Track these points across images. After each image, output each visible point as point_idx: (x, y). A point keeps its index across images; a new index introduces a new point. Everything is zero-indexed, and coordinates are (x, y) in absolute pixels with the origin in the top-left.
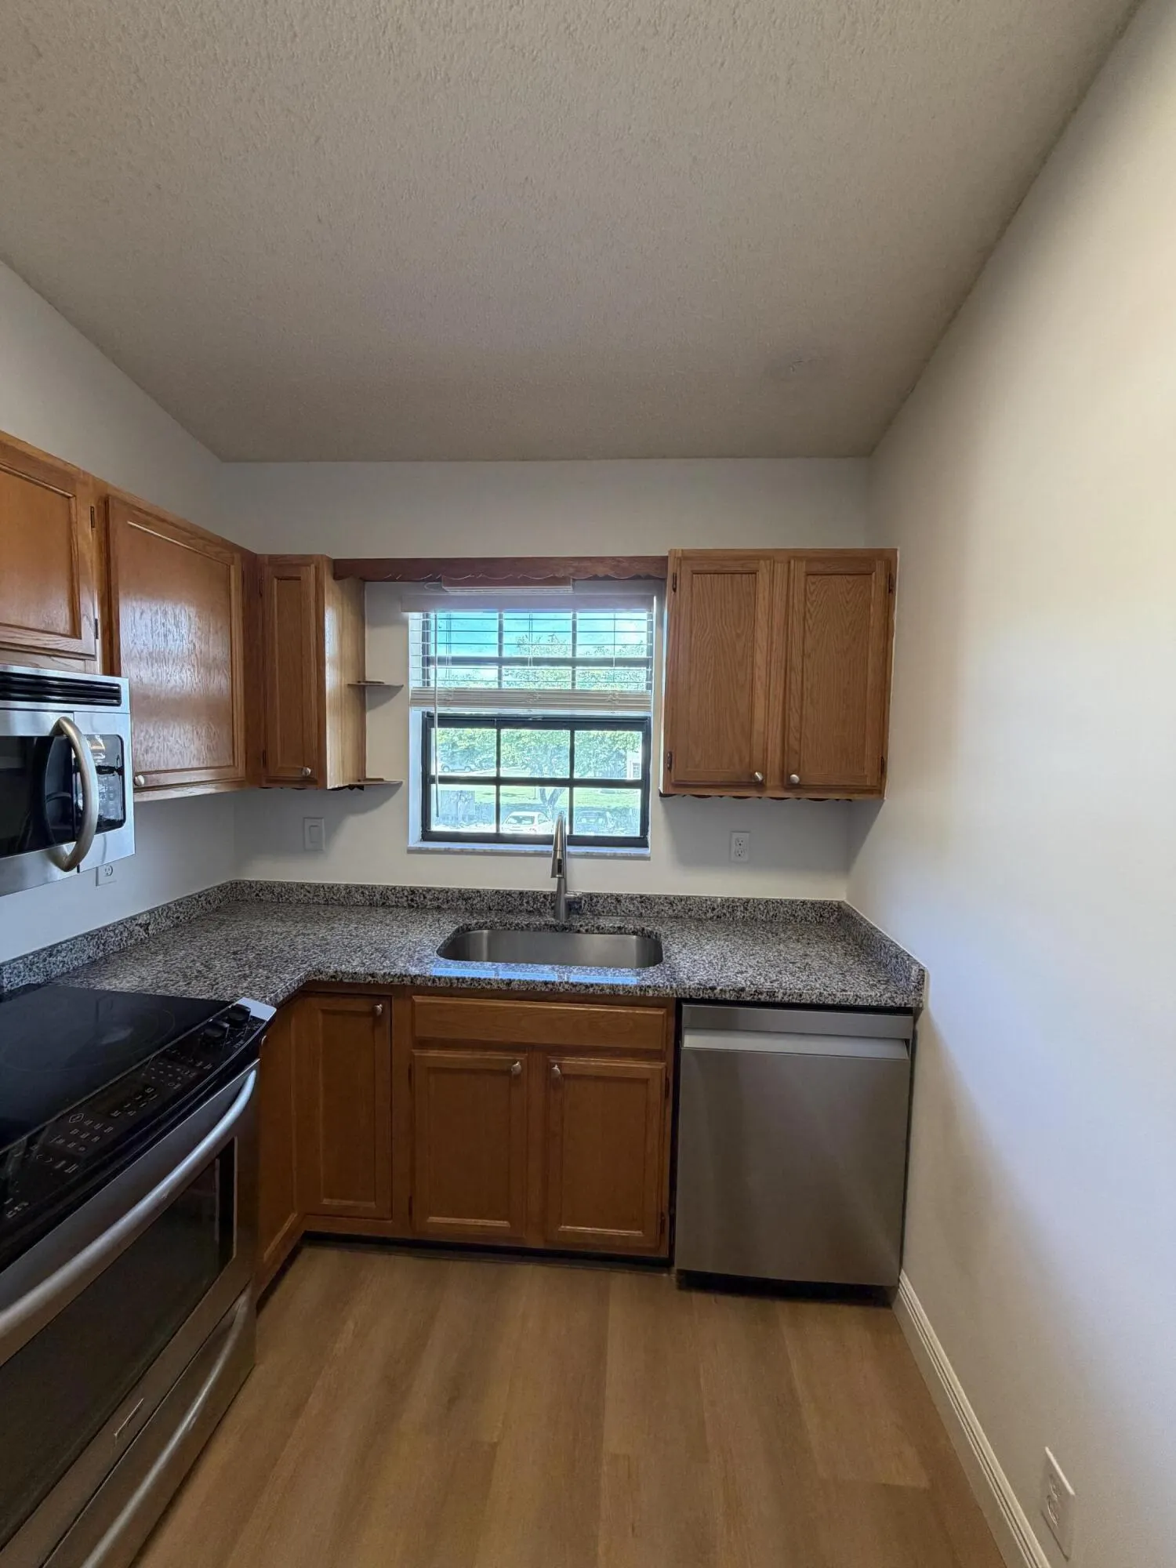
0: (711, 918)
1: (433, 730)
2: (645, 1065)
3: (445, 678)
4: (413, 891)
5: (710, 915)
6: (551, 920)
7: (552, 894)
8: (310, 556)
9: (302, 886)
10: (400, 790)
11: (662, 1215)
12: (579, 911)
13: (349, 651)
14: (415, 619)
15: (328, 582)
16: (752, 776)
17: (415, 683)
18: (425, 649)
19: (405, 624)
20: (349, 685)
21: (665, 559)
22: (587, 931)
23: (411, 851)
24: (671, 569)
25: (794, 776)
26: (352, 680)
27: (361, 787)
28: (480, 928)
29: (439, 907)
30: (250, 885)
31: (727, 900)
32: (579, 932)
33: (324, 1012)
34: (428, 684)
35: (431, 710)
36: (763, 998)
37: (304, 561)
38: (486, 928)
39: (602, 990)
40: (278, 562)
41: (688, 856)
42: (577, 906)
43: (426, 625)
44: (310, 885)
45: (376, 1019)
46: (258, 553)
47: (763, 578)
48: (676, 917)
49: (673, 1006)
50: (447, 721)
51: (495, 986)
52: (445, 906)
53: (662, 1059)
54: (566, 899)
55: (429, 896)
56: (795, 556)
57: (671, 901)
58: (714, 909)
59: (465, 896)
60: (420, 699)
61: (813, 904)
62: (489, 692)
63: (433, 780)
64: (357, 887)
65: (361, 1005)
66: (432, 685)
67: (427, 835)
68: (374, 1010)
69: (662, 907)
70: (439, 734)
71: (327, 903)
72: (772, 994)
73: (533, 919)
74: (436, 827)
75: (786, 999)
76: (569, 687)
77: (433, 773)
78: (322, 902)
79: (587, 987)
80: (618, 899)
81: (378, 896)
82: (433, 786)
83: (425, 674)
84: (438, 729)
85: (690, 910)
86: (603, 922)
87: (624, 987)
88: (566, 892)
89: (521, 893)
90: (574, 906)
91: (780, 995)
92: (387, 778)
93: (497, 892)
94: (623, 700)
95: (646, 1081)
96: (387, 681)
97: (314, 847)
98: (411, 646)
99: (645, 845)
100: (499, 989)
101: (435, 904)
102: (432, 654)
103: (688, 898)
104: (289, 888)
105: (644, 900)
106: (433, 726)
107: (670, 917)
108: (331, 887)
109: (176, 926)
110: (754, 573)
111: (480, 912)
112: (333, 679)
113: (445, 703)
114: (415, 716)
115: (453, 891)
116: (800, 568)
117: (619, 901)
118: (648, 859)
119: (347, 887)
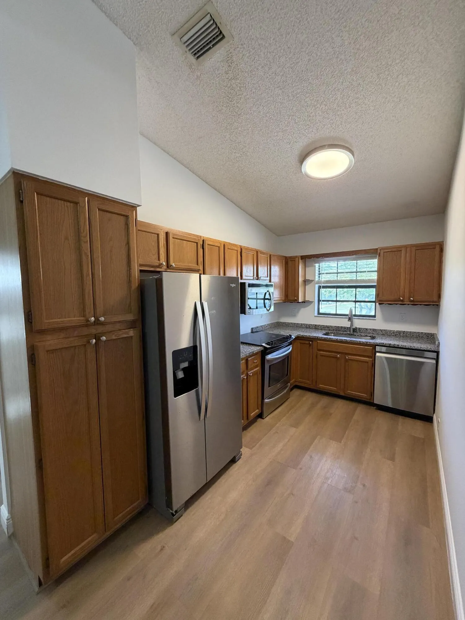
0: (393, 335)
1: (321, 289)
2: (367, 359)
3: (324, 278)
4: (316, 325)
5: (393, 334)
6: (349, 333)
7: (349, 327)
8: (296, 256)
9: (292, 323)
10: (313, 303)
11: (371, 392)
12: (356, 332)
13: (303, 274)
14: (317, 265)
15: (300, 261)
16: (400, 299)
17: (317, 279)
18: (319, 271)
19: (315, 266)
20: (303, 281)
21: (377, 249)
22: (358, 335)
23: (315, 316)
24: (379, 251)
25: (411, 298)
26: (303, 279)
27: (304, 302)
28: (331, 333)
29: (321, 329)
30: (281, 322)
31: (398, 331)
32: (355, 336)
33: (300, 343)
34: (320, 279)
35: (320, 285)
36: (396, 346)
37: (296, 257)
38: (333, 333)
39: (357, 342)
40: (291, 257)
41: (386, 319)
42: (356, 330)
43: (319, 266)
44: (293, 323)
45: (310, 345)
46: (287, 256)
47: (403, 252)
48: (383, 334)
49: (374, 346)
50: (324, 287)
51: (334, 340)
52: (323, 329)
53: (372, 358)
54: (353, 328)
55: (319, 326)
56: (412, 246)
57: (381, 330)
58: (394, 333)
59: (328, 327)
60: (319, 282)
61: (425, 333)
62: (335, 280)
63: (321, 301)
64: (303, 324)
65: (307, 342)
66: (321, 279)
67: (319, 313)
68: (310, 343)
69: (379, 332)
70: (322, 290)
71: (297, 327)
72: (398, 345)
73: (345, 332)
74: (321, 311)
75: (402, 347)
76: (355, 278)
77: (321, 299)
78: (296, 326)
79: (354, 341)
80: (367, 329)
81: (308, 326)
82: (320, 302)
83: (319, 277)
84: (322, 289)
85: (387, 333)
86: (363, 334)
87: (362, 342)
88: (353, 326)
89: (341, 327)
90: (355, 330)
91: (400, 346)
92: (310, 300)
93: (335, 326)
94: (369, 281)
95: (368, 362)
96: (311, 279)
97: (294, 315)
98: (316, 271)
99: (375, 317)
100: (335, 340)
101: (321, 328)
102: (321, 272)
103: (386, 330)
104: (289, 323)
105: (374, 330)
106: (321, 288)
107: (381, 334)
108: (298, 324)
109: (270, 328)
110: (401, 251)
111: (332, 330)
112: (301, 279)
113: (324, 283)
114: (317, 286)
115: (325, 326)
116: (414, 248)
117: (367, 330)
118: (375, 320)
119: (301, 324)
